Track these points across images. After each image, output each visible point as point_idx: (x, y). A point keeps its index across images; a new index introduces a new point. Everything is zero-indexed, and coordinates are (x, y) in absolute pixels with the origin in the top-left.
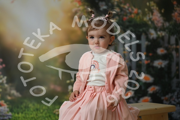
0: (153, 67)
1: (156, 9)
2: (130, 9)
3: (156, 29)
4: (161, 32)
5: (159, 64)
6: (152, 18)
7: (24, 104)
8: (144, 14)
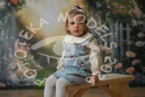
0: (135, 46)
1: (136, 5)
2: (118, 6)
3: (136, 19)
4: (141, 21)
5: (139, 44)
6: (133, 12)
8: (128, 9)
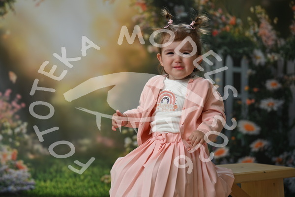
0: (260, 110)
1: (265, 18)
2: (224, 18)
3: (264, 49)
4: (273, 54)
5: (268, 105)
6: (258, 32)
7: (55, 167)
8: (246, 26)
